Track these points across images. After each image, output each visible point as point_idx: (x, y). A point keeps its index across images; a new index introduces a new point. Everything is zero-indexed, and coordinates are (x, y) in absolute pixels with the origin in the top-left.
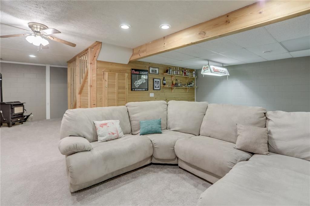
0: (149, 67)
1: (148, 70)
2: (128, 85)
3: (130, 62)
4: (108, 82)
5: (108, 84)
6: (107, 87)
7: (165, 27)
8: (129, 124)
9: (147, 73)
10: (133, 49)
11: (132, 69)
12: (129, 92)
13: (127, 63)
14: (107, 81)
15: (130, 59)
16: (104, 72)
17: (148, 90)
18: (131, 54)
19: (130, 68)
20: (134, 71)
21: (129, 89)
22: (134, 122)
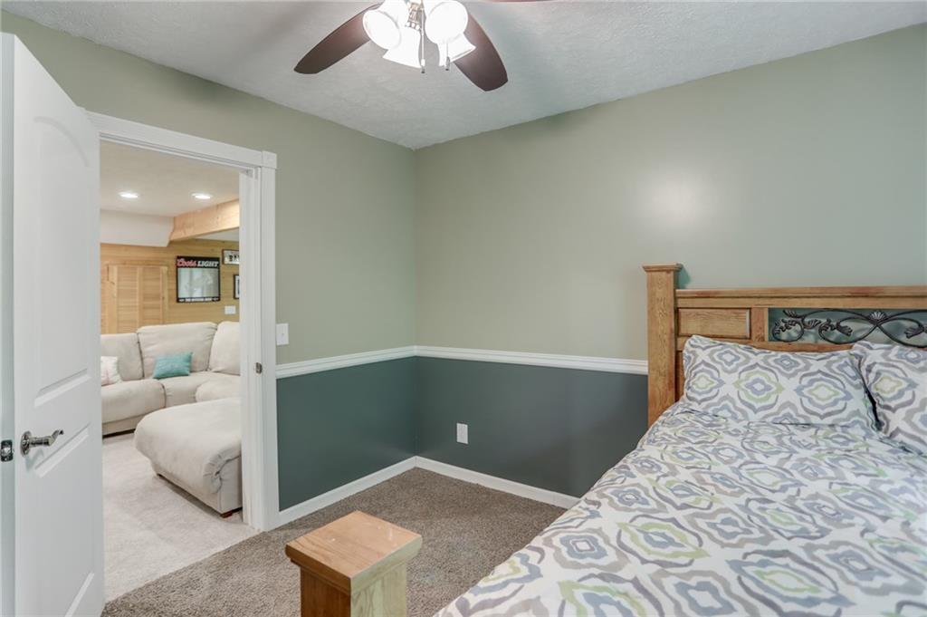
0: (223, 251)
1: (221, 257)
2: (169, 290)
3: (171, 243)
4: (118, 286)
5: (118, 290)
6: (115, 295)
7: (203, 197)
8: (140, 363)
9: (217, 263)
10: (175, 218)
11: (179, 258)
12: (170, 307)
13: (165, 244)
14: (116, 283)
15: (170, 238)
16: (108, 265)
17: (219, 300)
18: (171, 228)
19: (174, 255)
20: (182, 260)
21: (170, 298)
22: (148, 361)
